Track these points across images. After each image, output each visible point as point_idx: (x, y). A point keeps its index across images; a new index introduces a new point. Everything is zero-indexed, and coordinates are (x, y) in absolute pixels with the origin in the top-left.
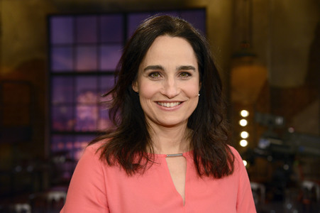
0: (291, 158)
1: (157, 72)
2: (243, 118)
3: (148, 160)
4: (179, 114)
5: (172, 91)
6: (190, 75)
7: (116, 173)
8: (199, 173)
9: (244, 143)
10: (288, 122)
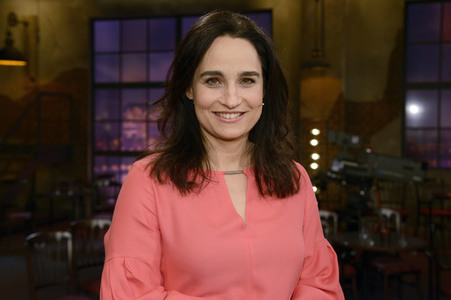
0: (368, 182)
1: (216, 78)
2: (313, 137)
3: (204, 177)
4: (238, 127)
5: (232, 102)
6: (253, 81)
7: (168, 192)
8: (261, 193)
10: (365, 142)
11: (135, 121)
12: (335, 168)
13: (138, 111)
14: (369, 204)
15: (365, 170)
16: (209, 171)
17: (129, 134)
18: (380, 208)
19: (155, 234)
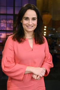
0: (57, 39)
1: (27, 19)
2: (45, 28)
3: (24, 40)
5: (31, 24)
6: (35, 19)
8: (36, 43)
9: (45, 35)
10: (56, 30)
11: (3, 23)
12: (49, 35)
13: (4, 20)
14: (56, 43)
15: (56, 36)
16: (25, 38)
17: (2, 26)
18: (59, 44)
19: (13, 52)
